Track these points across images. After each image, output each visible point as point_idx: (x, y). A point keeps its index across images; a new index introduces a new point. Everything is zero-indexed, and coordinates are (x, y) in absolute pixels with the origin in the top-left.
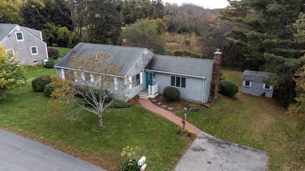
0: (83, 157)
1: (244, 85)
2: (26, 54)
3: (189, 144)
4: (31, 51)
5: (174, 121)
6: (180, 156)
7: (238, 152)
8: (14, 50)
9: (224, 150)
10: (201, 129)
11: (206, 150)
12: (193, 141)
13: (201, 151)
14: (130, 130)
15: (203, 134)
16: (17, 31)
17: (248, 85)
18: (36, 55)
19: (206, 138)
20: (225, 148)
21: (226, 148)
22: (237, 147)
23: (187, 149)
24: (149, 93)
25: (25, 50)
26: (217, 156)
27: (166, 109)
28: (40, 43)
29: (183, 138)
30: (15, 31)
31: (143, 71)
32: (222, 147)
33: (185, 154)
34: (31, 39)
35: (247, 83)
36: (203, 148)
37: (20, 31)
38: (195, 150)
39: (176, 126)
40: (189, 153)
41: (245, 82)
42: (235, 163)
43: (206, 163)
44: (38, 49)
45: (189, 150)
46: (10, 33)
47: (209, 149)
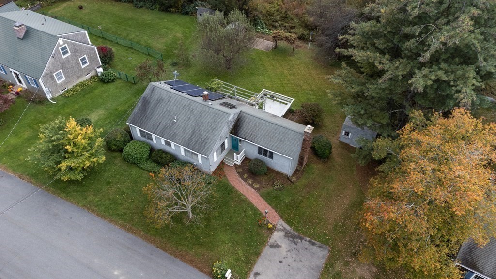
0: (183, 258)
1: (343, 134)
2: (75, 70)
3: (267, 239)
4: (81, 63)
5: (258, 207)
6: (258, 254)
7: (306, 249)
8: (62, 70)
9: (295, 246)
10: (282, 218)
11: (281, 246)
12: (271, 234)
13: (277, 248)
14: (217, 222)
15: (282, 225)
16: (61, 46)
17: (348, 135)
18: (87, 66)
19: (284, 231)
20: (296, 244)
21: (298, 244)
22: (308, 243)
23: (265, 245)
24: (235, 160)
25: (74, 65)
26: (289, 253)
27: (252, 186)
28: (89, 49)
29: (264, 231)
30: (58, 47)
31: (228, 136)
32: (295, 243)
33: (263, 252)
34: (78, 48)
35: (347, 134)
36: (279, 243)
37: (64, 44)
38: (272, 246)
39: (259, 214)
40: (267, 251)
41: (344, 132)
42: (300, 262)
43: (278, 262)
44: (88, 58)
45: (267, 247)
46: (53, 53)
47: (283, 245)
